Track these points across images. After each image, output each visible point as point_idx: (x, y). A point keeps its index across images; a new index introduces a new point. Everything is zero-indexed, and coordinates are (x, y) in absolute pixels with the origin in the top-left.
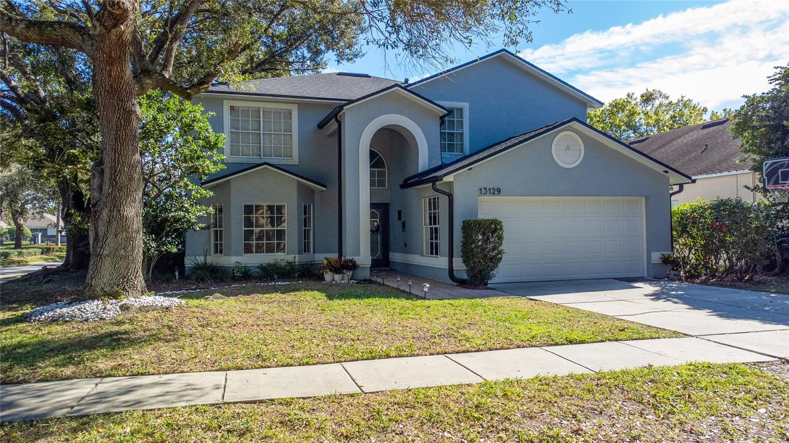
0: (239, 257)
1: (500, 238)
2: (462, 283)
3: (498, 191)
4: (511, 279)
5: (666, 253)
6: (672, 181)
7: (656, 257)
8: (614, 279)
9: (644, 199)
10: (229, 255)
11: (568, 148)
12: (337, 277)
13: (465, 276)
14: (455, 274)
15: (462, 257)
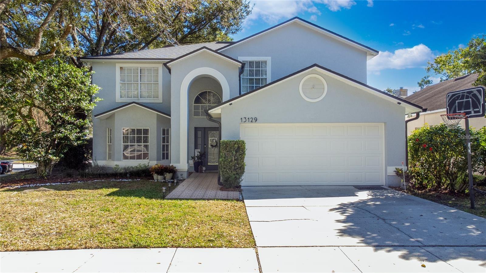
0: (119, 162)
3: (255, 120)
5: (399, 168)
6: (408, 110)
7: (392, 170)
8: (354, 186)
9: (383, 124)
10: (114, 160)
11: (313, 87)
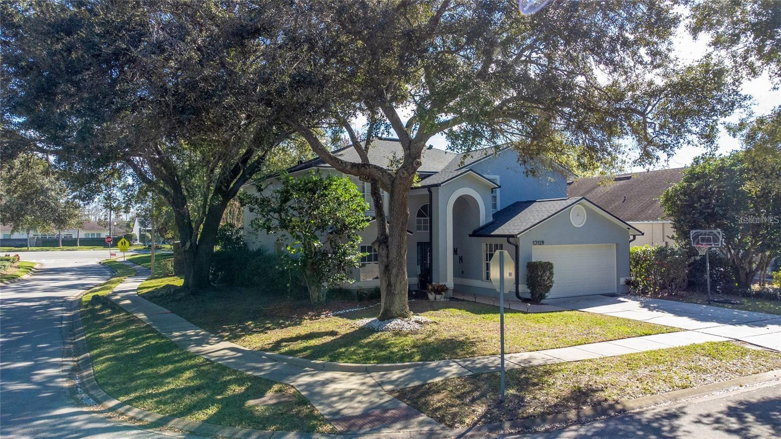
1: (551, 274)
2: (526, 301)
3: (542, 243)
4: (559, 296)
5: (628, 278)
6: (630, 233)
7: (622, 281)
8: (601, 295)
9: (615, 245)
11: (578, 215)
12: (438, 297)
13: (529, 296)
14: (520, 295)
15: (527, 285)
